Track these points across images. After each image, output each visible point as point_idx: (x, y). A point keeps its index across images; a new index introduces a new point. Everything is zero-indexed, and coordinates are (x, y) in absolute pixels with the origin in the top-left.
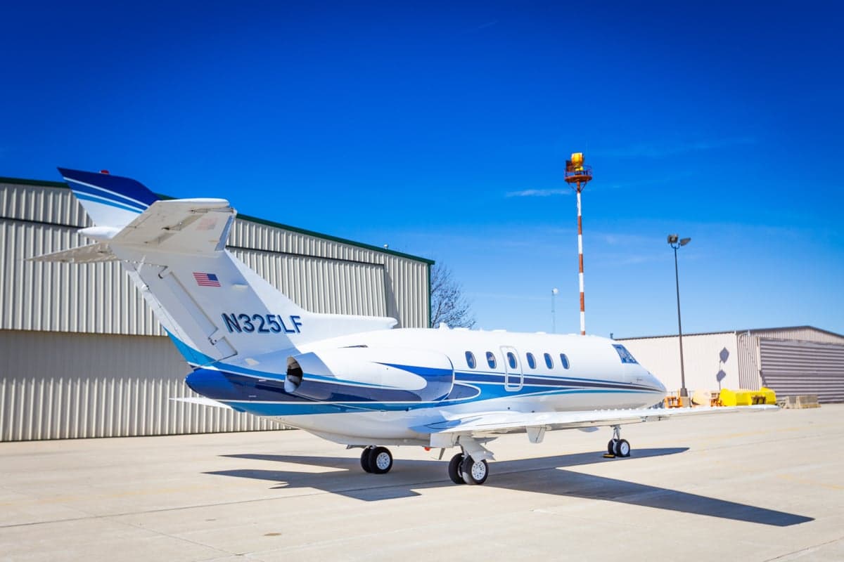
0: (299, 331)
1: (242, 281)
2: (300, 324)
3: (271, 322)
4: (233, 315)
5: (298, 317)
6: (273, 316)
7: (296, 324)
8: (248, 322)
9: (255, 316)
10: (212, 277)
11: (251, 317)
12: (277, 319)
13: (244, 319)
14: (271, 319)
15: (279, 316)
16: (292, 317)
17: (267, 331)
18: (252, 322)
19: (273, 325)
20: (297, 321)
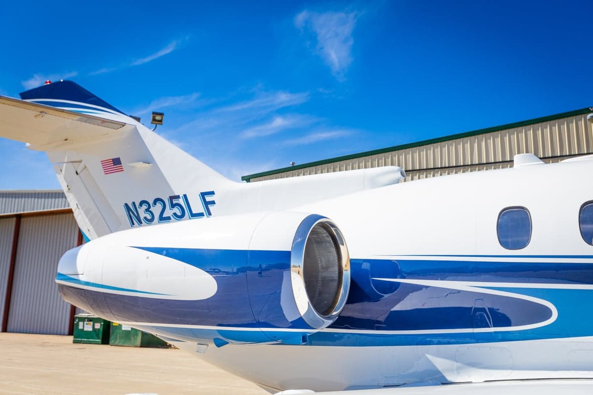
0: (210, 214)
1: (148, 160)
2: (213, 203)
3: (173, 206)
4: (134, 203)
5: (212, 193)
6: (178, 197)
7: (207, 204)
8: (147, 210)
9: (156, 201)
10: (117, 162)
11: (151, 203)
12: (181, 201)
13: (145, 207)
14: (175, 202)
15: (185, 196)
16: (203, 195)
17: (169, 218)
18: (152, 209)
19: (177, 210)
20: (208, 198)
